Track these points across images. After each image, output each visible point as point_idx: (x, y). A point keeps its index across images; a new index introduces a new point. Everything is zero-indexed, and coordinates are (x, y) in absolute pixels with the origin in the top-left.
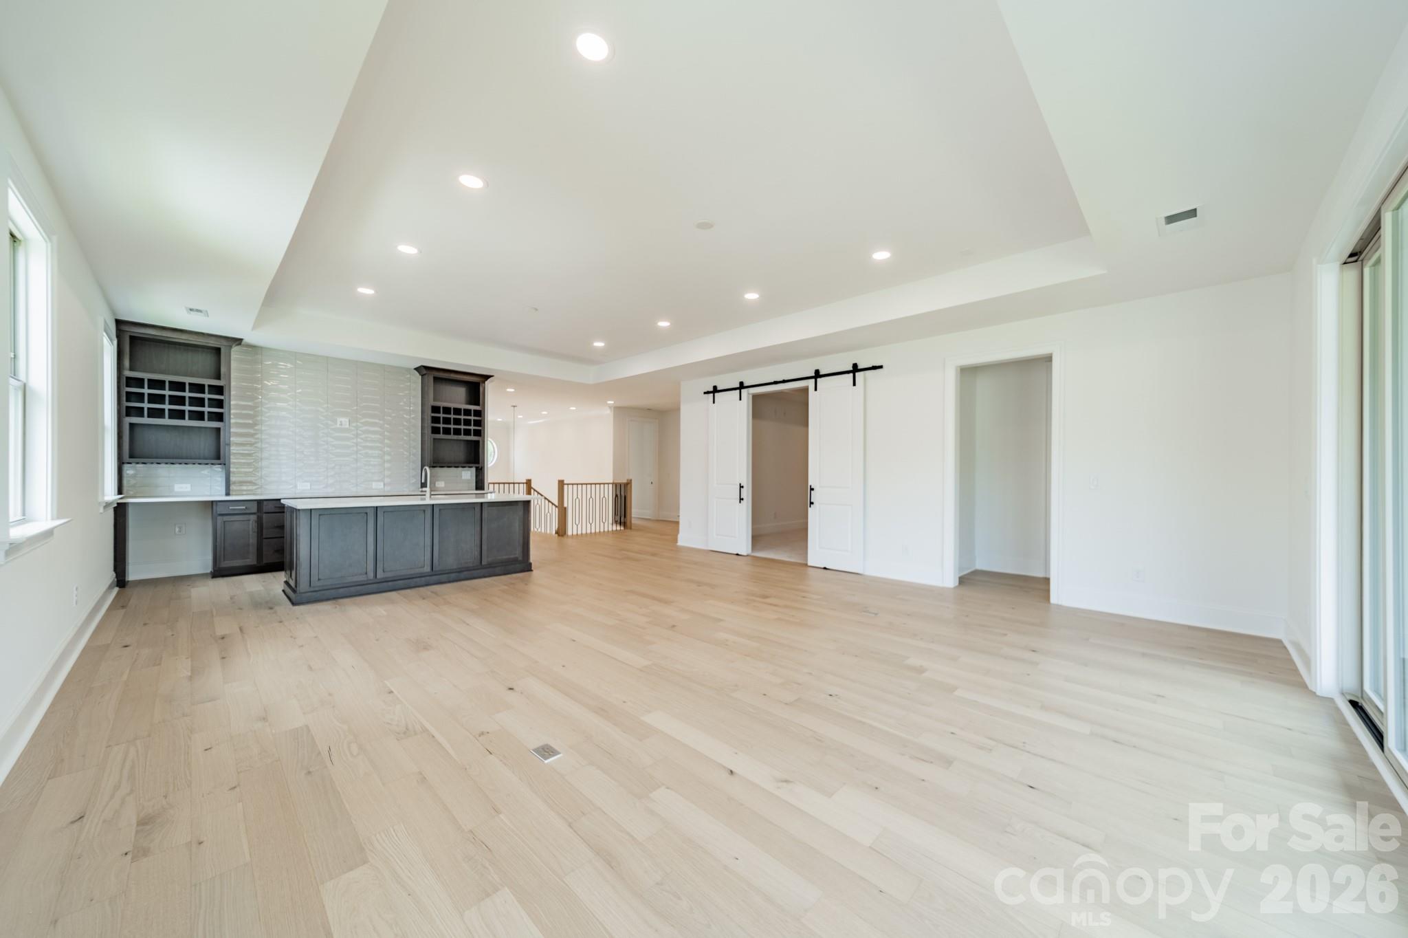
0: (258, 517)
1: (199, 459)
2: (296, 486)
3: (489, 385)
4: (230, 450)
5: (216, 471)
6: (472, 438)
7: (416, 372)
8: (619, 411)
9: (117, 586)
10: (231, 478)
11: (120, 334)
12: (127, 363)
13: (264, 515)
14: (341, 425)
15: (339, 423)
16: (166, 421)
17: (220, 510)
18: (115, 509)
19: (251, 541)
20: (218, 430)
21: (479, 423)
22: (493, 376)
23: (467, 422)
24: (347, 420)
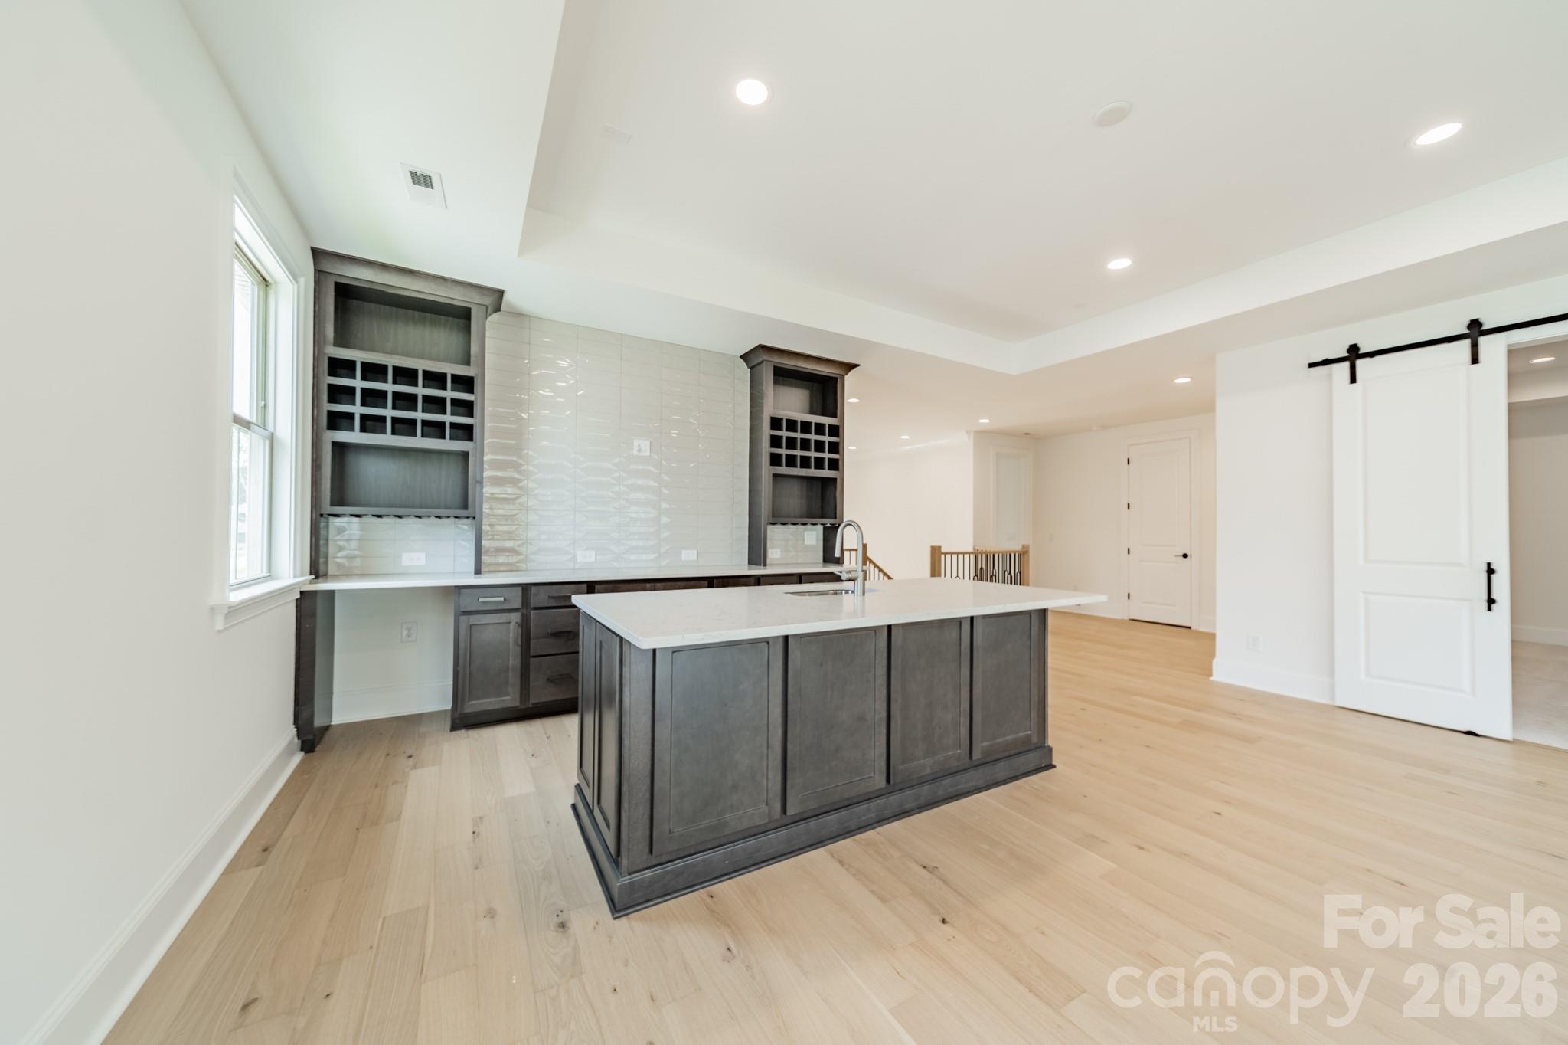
0: (523, 615)
1: (438, 507)
2: (574, 558)
3: (850, 380)
4: (482, 492)
5: (461, 529)
6: (826, 473)
7: (741, 360)
8: (983, 436)
9: (302, 750)
10: (484, 542)
11: (319, 275)
12: (330, 331)
13: (533, 612)
14: (639, 451)
15: (636, 448)
16: (387, 439)
17: (468, 602)
18: (299, 603)
19: (511, 662)
20: (465, 455)
21: (835, 448)
22: (859, 365)
23: (819, 446)
24: (648, 442)
